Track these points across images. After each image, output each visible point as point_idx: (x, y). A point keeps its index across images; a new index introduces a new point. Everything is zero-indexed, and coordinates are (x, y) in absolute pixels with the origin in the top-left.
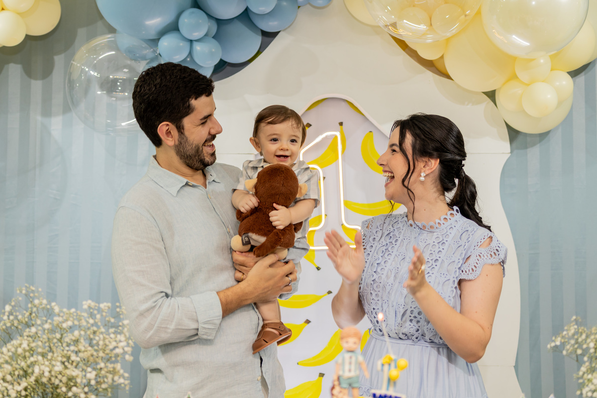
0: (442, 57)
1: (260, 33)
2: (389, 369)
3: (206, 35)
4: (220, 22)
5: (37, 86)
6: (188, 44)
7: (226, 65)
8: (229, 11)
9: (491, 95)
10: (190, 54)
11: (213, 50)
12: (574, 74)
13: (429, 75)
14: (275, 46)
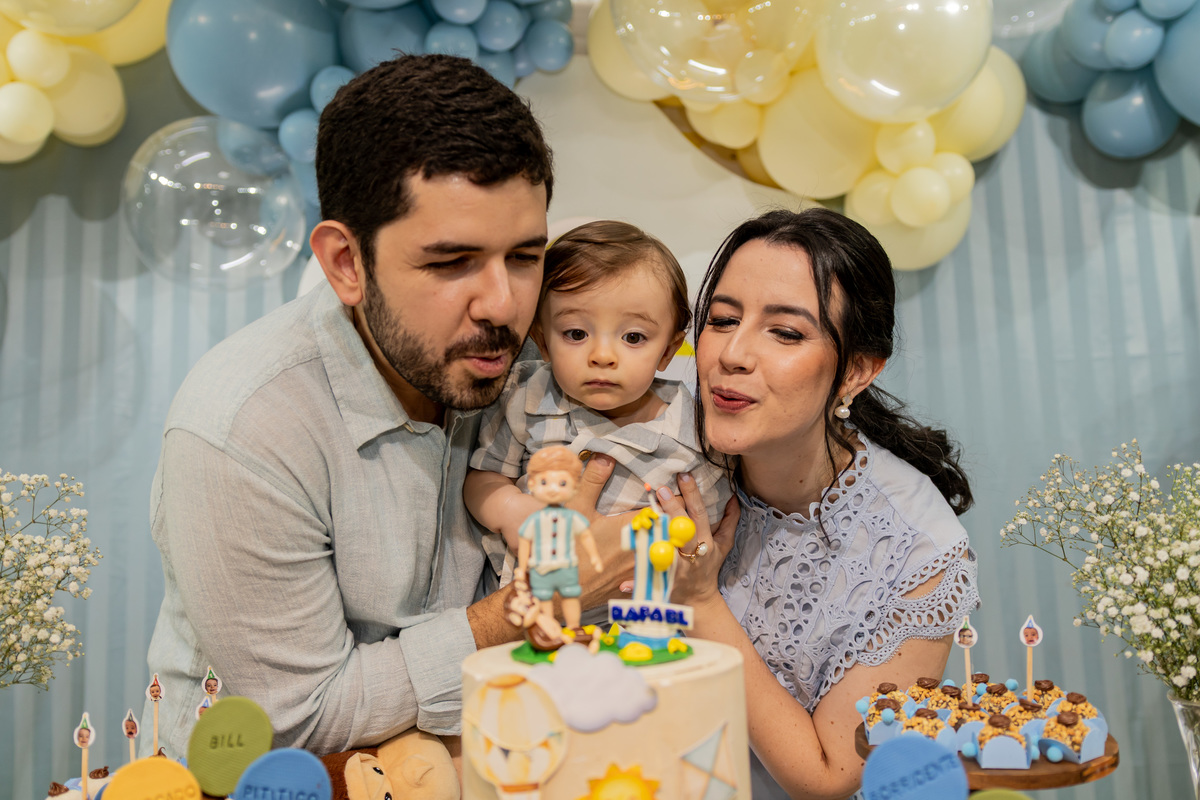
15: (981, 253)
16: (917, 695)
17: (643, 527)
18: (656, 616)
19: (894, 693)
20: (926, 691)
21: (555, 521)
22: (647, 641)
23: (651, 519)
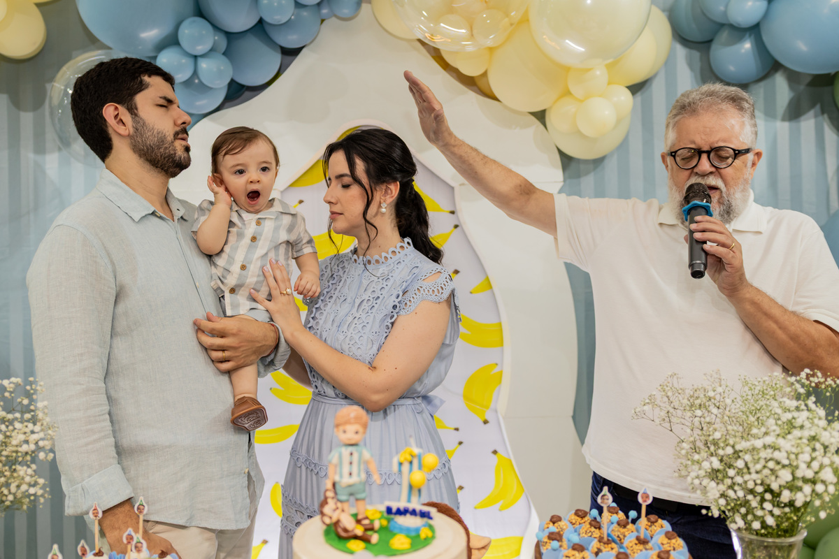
0: (485, 74)
1: (279, 50)
2: (411, 470)
3: (212, 50)
4: (230, 36)
5: (27, 118)
6: (190, 62)
7: (244, 89)
8: (240, 21)
9: (541, 116)
10: (195, 73)
11: (222, 68)
12: (635, 89)
13: (471, 96)
14: (298, 66)
15: (636, 146)
16: (574, 521)
17: (406, 459)
18: (414, 513)
19: (559, 523)
20: (579, 519)
21: (351, 454)
22: (407, 531)
23: (412, 456)
